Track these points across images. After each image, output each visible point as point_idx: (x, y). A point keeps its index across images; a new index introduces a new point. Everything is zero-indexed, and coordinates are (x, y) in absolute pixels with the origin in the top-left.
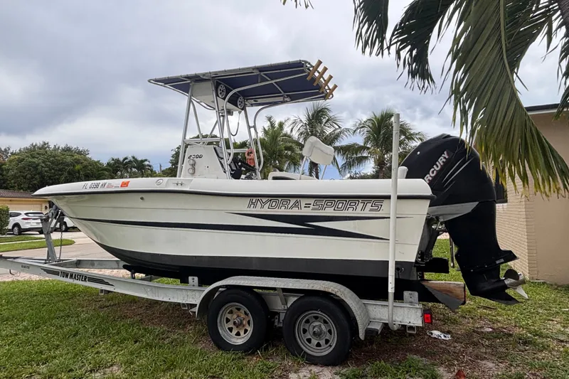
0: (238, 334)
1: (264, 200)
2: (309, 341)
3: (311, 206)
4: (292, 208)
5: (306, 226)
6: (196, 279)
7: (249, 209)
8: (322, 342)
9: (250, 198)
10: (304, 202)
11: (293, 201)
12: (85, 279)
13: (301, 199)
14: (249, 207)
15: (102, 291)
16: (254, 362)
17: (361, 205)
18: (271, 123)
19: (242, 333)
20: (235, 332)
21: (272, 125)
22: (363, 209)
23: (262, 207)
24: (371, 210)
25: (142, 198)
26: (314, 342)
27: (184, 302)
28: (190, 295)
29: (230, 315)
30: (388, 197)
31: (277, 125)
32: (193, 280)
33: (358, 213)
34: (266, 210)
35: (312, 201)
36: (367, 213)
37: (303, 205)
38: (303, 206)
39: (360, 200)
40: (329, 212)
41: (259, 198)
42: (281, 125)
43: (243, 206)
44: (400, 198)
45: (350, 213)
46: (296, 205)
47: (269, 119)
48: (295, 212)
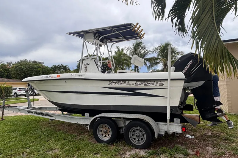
0: (106, 136)
2: (135, 139)
3: (135, 84)
4: (127, 85)
5: (133, 92)
7: (109, 85)
8: (140, 139)
9: (109, 81)
10: (131, 82)
11: (127, 82)
12: (44, 115)
13: (131, 81)
14: (109, 84)
15: (50, 119)
16: (112, 148)
19: (107, 136)
20: (104, 135)
21: (119, 50)
23: (114, 85)
25: (66, 82)
26: (137, 139)
28: (86, 121)
29: (102, 129)
30: (167, 80)
31: (121, 50)
32: (87, 115)
33: (154, 86)
34: (116, 86)
35: (135, 82)
36: (158, 86)
37: (131, 83)
40: (142, 86)
41: (113, 81)
42: (122, 50)
43: (107, 84)
44: (172, 80)
45: (151, 86)
48: (128, 86)
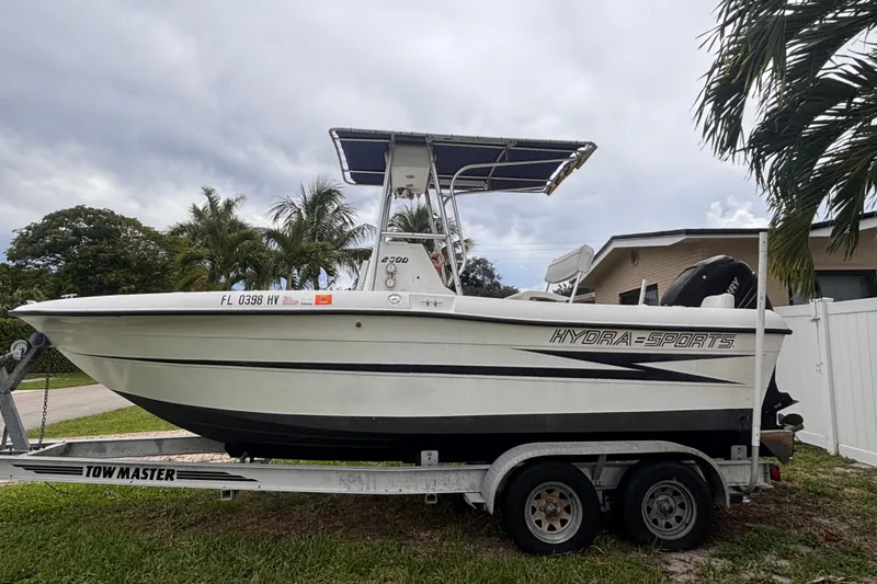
0: (551, 528)
1: (578, 331)
3: (646, 341)
4: (617, 343)
5: (633, 367)
6: (435, 454)
7: (552, 344)
8: (672, 520)
9: (555, 329)
10: (635, 335)
11: (621, 333)
13: (633, 332)
14: (553, 340)
15: (227, 493)
17: (709, 340)
18: (210, 199)
19: (557, 525)
20: (545, 526)
21: (213, 203)
22: (711, 345)
23: (573, 341)
24: (720, 347)
25: (359, 325)
26: (663, 523)
27: (431, 492)
29: (536, 501)
30: (753, 331)
31: (221, 204)
32: (429, 457)
33: (705, 350)
34: (579, 346)
35: (646, 334)
36: (715, 350)
37: (634, 339)
38: (633, 342)
39: (709, 334)
40: (669, 348)
41: (571, 329)
42: (229, 205)
43: (543, 339)
44: (767, 331)
45: (695, 350)
46: (623, 339)
47: (208, 193)
48: (623, 348)
